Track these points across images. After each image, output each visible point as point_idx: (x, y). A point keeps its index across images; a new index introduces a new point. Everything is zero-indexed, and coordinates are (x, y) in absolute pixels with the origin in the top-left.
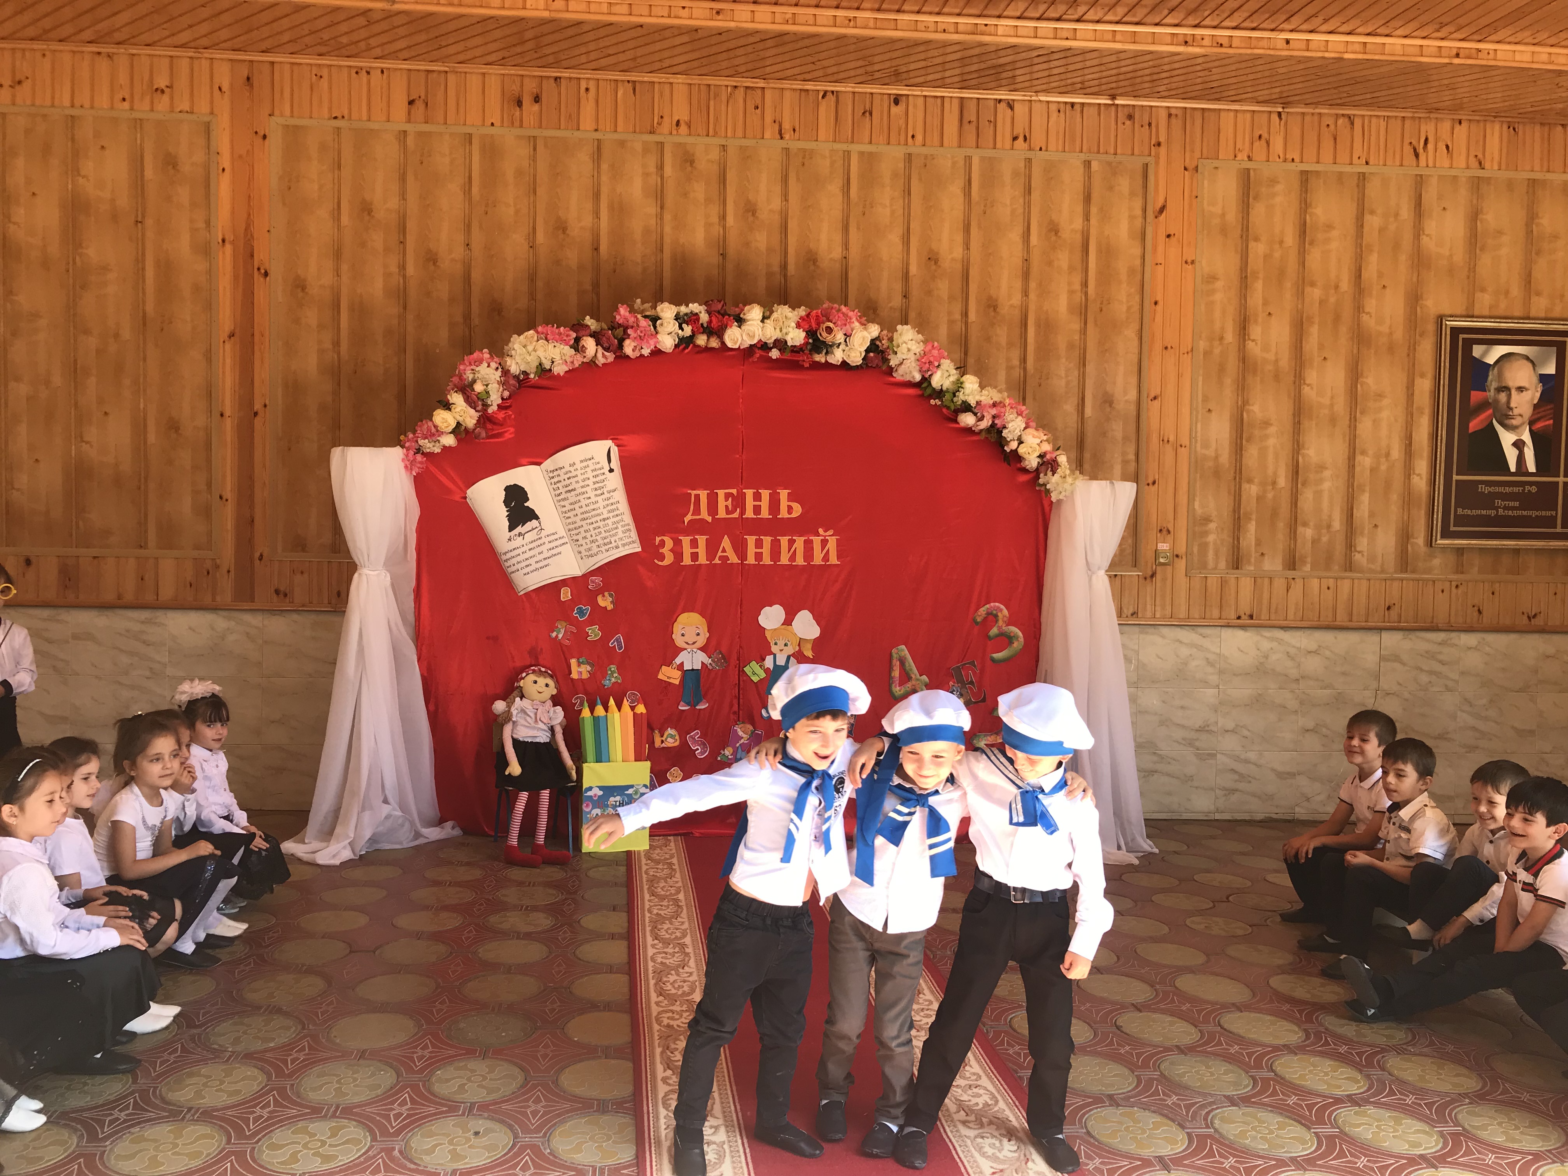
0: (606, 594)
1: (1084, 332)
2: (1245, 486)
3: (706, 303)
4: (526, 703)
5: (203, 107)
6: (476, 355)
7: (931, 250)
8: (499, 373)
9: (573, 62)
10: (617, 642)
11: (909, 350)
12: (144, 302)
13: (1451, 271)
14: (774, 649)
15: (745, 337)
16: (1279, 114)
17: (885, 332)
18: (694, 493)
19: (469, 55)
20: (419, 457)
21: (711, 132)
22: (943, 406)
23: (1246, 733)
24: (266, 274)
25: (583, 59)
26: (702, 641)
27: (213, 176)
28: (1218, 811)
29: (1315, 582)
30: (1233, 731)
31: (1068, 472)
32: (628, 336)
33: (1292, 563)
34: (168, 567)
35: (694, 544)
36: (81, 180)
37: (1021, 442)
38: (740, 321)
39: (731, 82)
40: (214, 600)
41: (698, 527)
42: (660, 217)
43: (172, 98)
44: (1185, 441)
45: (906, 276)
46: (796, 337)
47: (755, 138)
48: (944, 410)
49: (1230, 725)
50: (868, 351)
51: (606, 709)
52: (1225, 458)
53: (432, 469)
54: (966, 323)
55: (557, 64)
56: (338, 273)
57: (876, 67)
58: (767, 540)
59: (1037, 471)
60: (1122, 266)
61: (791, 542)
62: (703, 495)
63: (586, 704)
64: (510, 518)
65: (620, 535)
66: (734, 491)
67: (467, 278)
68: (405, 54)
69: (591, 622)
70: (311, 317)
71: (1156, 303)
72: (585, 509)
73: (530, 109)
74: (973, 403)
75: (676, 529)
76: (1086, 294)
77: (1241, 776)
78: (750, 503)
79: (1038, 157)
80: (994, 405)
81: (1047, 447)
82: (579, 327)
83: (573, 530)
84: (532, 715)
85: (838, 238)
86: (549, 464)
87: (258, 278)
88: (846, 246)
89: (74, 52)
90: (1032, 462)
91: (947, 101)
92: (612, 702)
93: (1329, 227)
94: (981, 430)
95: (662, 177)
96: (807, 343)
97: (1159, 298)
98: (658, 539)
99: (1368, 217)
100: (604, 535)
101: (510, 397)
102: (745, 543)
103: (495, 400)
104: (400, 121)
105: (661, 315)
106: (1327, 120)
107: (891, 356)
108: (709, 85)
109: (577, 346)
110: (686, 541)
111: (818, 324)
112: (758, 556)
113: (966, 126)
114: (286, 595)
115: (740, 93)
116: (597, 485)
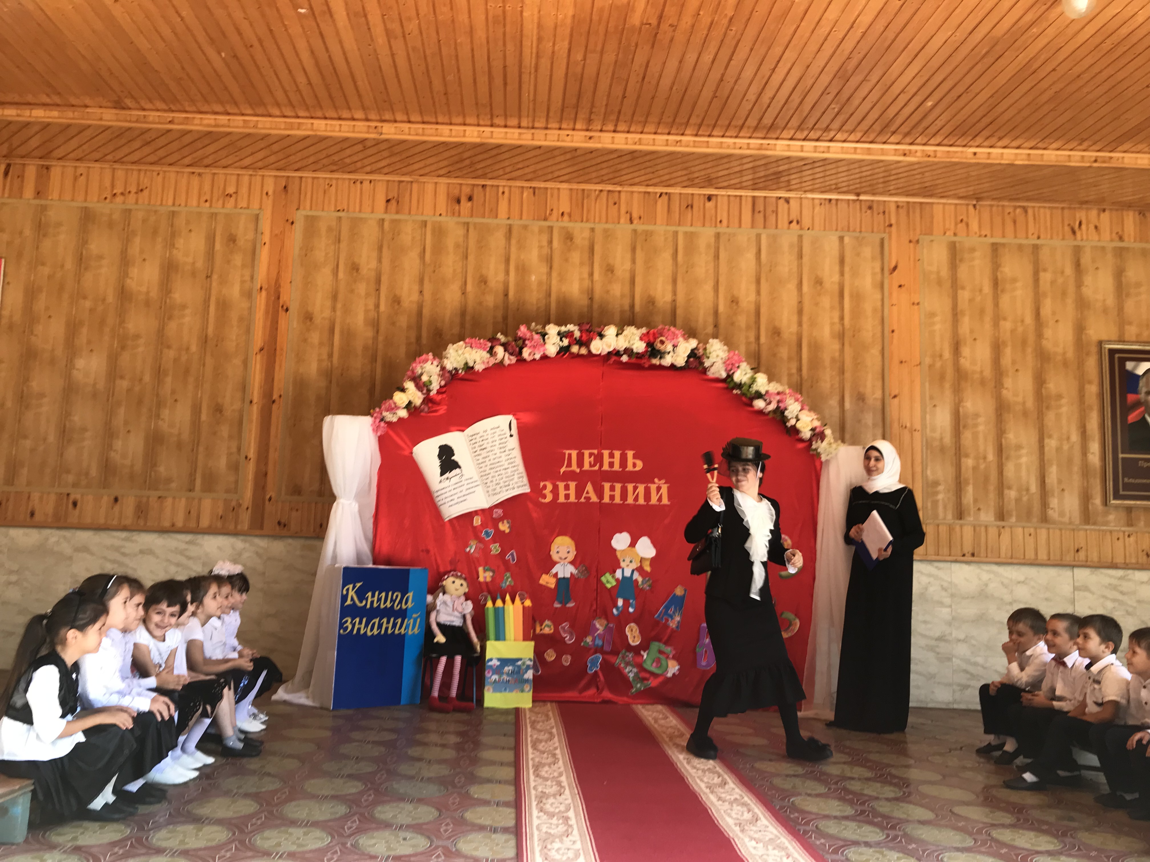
0: (505, 521)
1: (842, 350)
2: (963, 460)
3: (579, 325)
4: (447, 597)
5: (255, 205)
6: (424, 357)
7: (733, 296)
8: (439, 368)
9: (495, 174)
10: (511, 556)
11: (717, 356)
12: (207, 328)
13: (1105, 311)
14: (623, 564)
15: (605, 347)
16: (974, 206)
17: (701, 345)
18: (567, 452)
19: (427, 170)
20: (382, 424)
21: (585, 219)
22: (743, 394)
23: (974, 642)
24: (287, 310)
25: (501, 172)
26: (571, 557)
27: (258, 246)
28: (955, 702)
29: (1020, 530)
30: (964, 641)
31: (832, 441)
32: (526, 346)
33: (1001, 516)
34: (207, 504)
35: (567, 487)
36: (175, 252)
37: (798, 420)
38: (601, 336)
39: (599, 187)
40: (236, 527)
41: (569, 476)
42: (549, 274)
43: (236, 200)
44: (918, 426)
45: (716, 313)
46: (639, 347)
47: (613, 223)
48: (744, 399)
49: (962, 636)
50: (689, 357)
51: (504, 602)
52: (948, 439)
53: (391, 433)
54: (759, 344)
55: (484, 176)
56: (334, 309)
57: (696, 175)
58: (618, 486)
59: (810, 441)
60: (868, 307)
61: (635, 488)
62: (574, 453)
63: (489, 598)
64: (442, 467)
65: (516, 480)
66: (596, 452)
67: (420, 314)
68: (386, 170)
69: (494, 540)
70: (315, 337)
71: (893, 331)
72: (492, 462)
73: (465, 205)
74: (763, 392)
75: (555, 477)
76: (843, 325)
77: (972, 675)
78: (606, 460)
79: (806, 234)
80: (778, 393)
81: (817, 423)
82: (493, 340)
83: (484, 475)
84: (451, 606)
85: (669, 288)
86: (470, 430)
87: (282, 313)
88: (674, 293)
89: (178, 172)
90: (806, 434)
91: (744, 199)
92: (508, 597)
93: (1014, 280)
94: (770, 412)
95: (551, 248)
96: (646, 351)
97: (895, 327)
98: (542, 484)
99: (1042, 275)
100: (504, 479)
101: (445, 386)
102: (602, 487)
103: (435, 387)
104: (380, 214)
105: (548, 332)
106: (1008, 210)
107: (705, 360)
108: (583, 190)
109: (491, 351)
110: (561, 485)
111: (655, 339)
112: (612, 497)
113: (756, 215)
114: (285, 526)
115: (604, 194)
116: (501, 446)
